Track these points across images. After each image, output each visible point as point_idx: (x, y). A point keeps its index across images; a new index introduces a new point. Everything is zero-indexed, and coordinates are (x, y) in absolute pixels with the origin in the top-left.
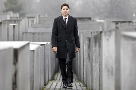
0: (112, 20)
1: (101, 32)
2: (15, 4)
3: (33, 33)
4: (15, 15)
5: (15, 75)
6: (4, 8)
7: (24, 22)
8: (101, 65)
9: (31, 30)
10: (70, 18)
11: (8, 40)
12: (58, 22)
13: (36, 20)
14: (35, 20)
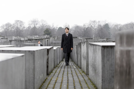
0: (85, 38)
1: (81, 43)
2: (48, 32)
3: (55, 43)
4: (48, 36)
5: (48, 59)
6: (44, 34)
7: (51, 39)
8: (81, 55)
9: (54, 42)
10: (69, 34)
11: (45, 46)
12: (64, 36)
13: (56, 38)
14: (55, 38)
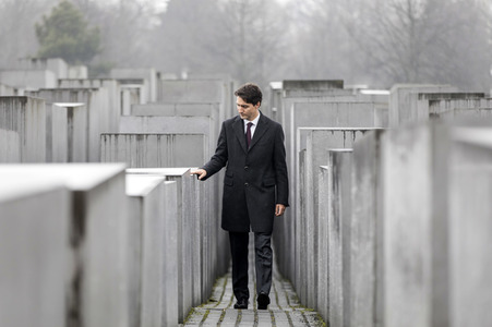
0: (416, 88)
1: (378, 133)
2: (74, 32)
3: (139, 137)
4: (73, 73)
6: (35, 48)
7: (106, 97)
8: (378, 247)
9: (130, 125)
11: (49, 159)
13: (148, 90)
14: (144, 89)
